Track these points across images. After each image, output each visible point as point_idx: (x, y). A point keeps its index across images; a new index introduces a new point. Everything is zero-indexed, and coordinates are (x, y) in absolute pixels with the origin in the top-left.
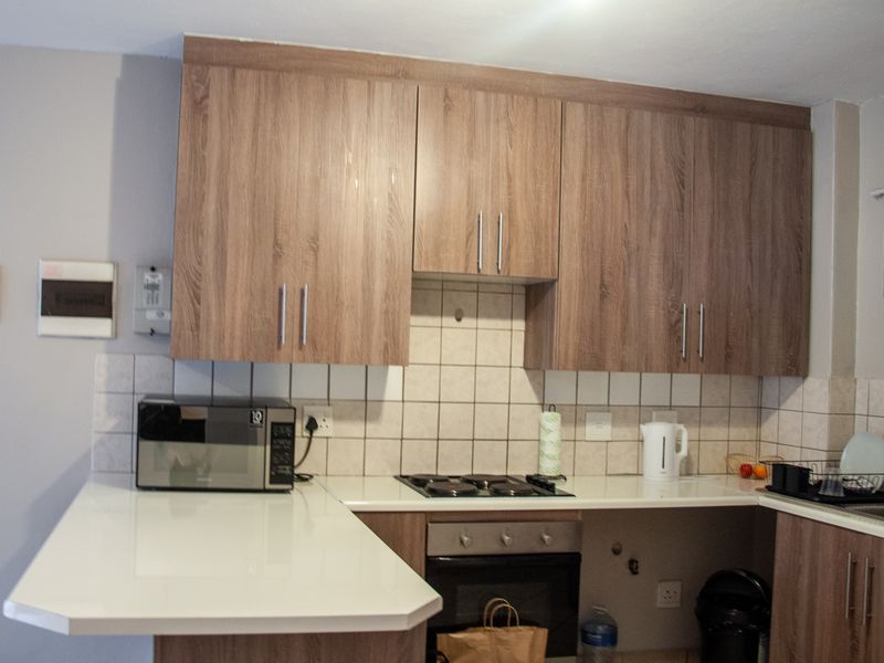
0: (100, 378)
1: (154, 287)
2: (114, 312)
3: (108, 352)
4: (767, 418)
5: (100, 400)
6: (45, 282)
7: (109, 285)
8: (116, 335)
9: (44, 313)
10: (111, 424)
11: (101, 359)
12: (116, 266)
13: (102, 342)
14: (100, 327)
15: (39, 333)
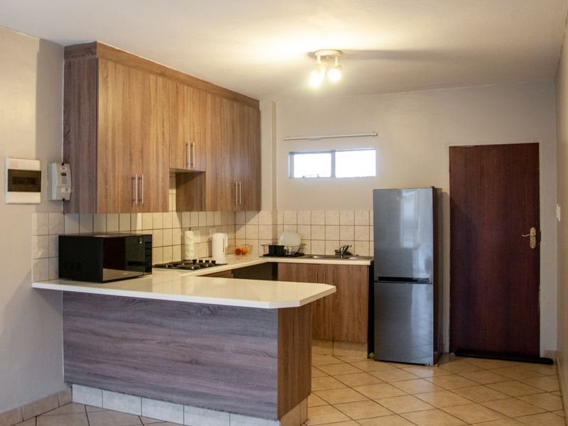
0: (34, 227)
1: (64, 174)
2: (42, 189)
3: (37, 212)
4: (239, 229)
5: (35, 240)
6: (10, 171)
8: (42, 202)
9: (10, 190)
10: (40, 254)
11: (35, 216)
12: (40, 161)
13: (34, 206)
14: (34, 197)
15: (7, 202)
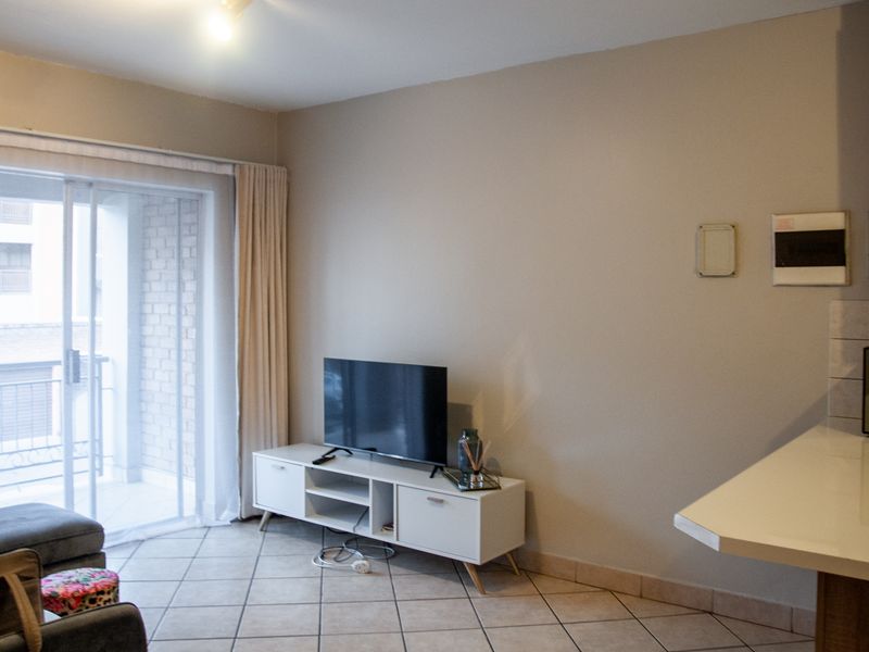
0: (835, 325)
2: (848, 260)
3: (843, 299)
5: (836, 346)
6: (778, 235)
7: (842, 232)
8: (850, 281)
9: (778, 265)
10: (847, 371)
11: (835, 307)
12: (848, 214)
13: (837, 289)
14: (836, 274)
15: (774, 283)
